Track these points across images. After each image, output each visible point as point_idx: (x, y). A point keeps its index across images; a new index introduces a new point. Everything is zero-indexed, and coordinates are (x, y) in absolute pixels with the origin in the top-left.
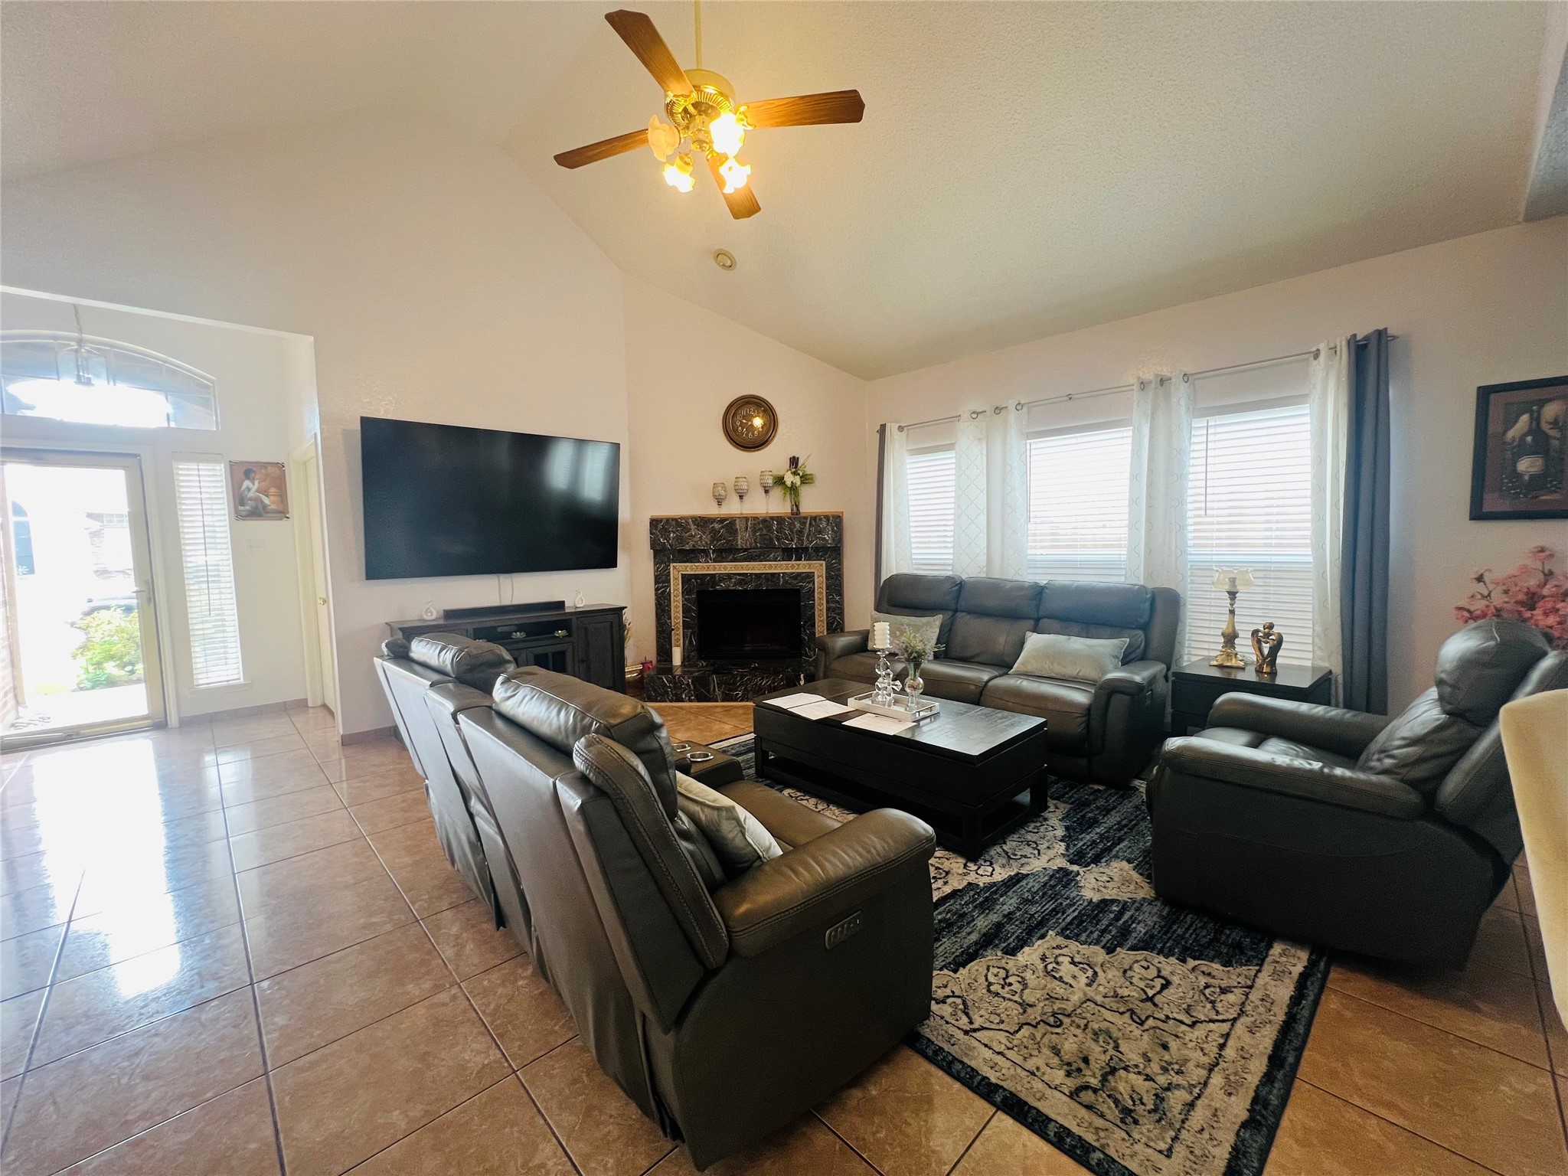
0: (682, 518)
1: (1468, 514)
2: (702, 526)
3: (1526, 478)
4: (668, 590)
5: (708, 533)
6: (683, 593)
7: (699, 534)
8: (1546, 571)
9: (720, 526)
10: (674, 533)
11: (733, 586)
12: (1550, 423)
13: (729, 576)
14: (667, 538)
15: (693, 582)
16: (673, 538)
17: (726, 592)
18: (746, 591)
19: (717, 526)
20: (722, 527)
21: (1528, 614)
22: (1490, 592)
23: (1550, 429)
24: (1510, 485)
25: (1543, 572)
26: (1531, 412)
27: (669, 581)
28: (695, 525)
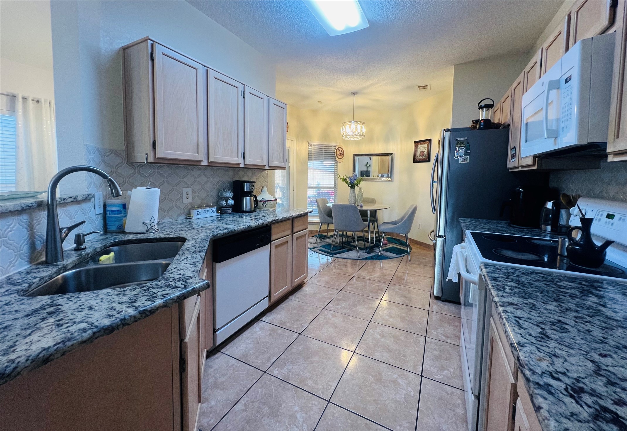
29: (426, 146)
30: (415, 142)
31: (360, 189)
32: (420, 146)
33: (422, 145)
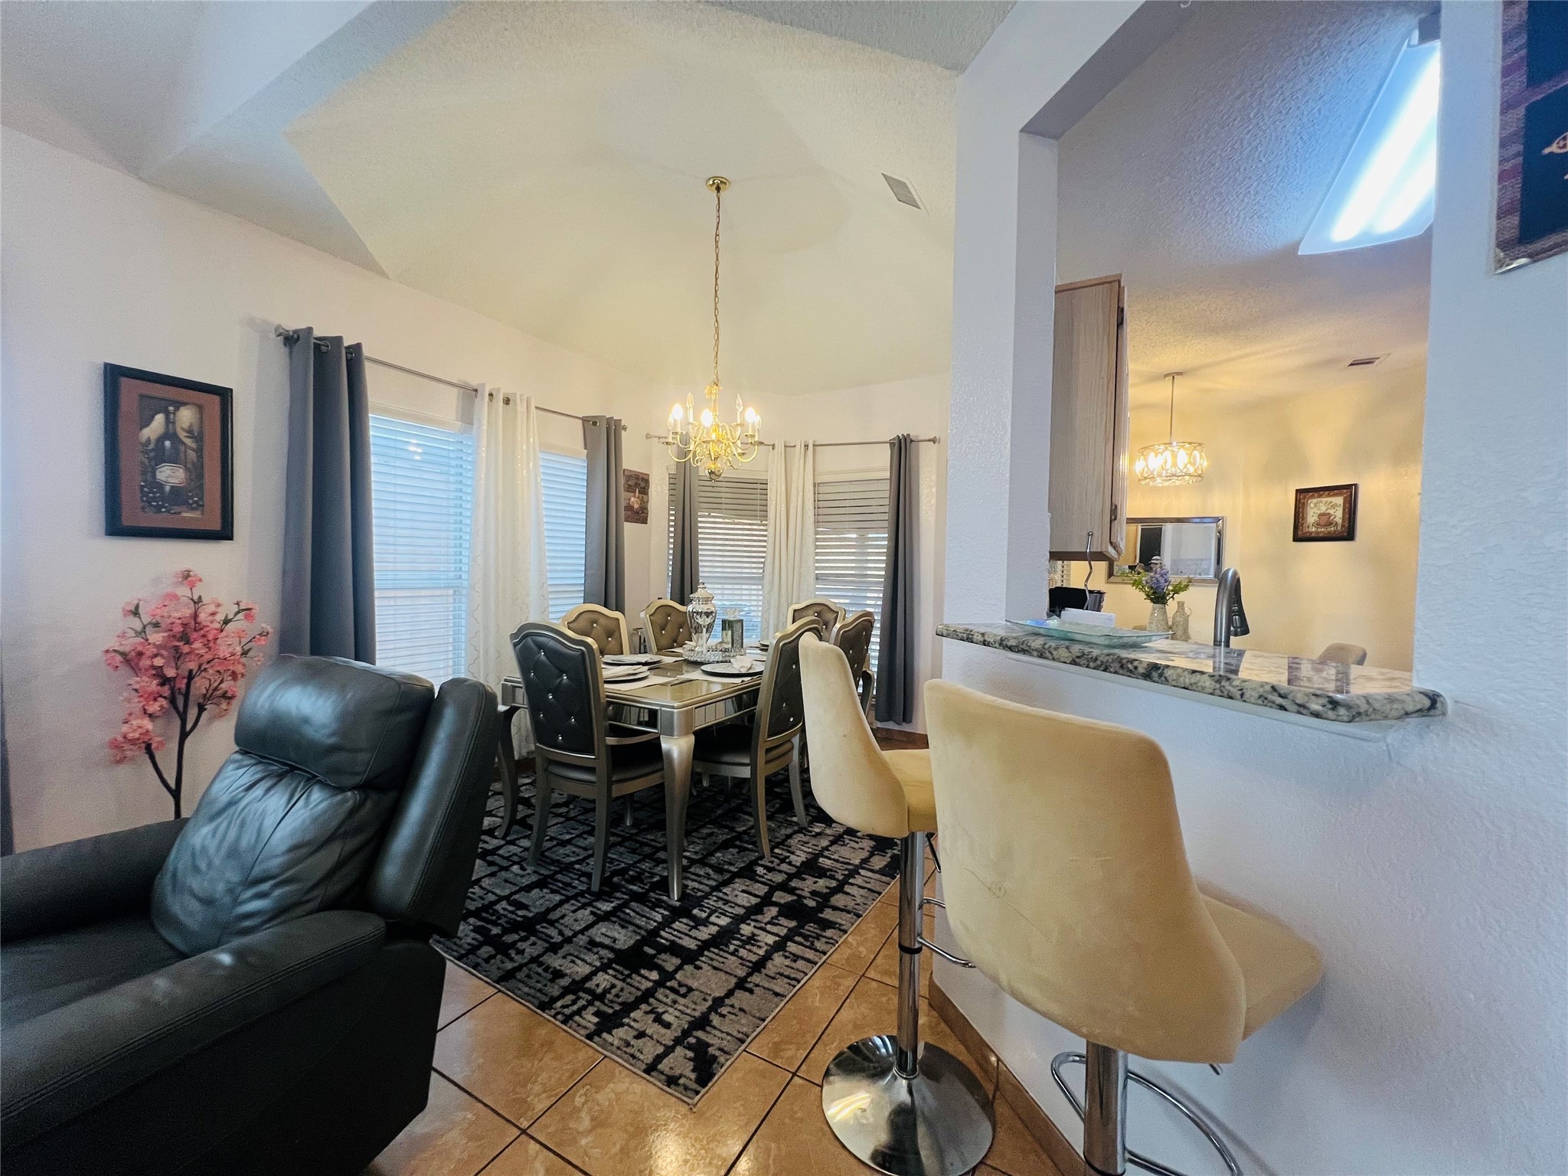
1: (104, 531)
3: (167, 488)
8: (196, 598)
12: (187, 431)
21: (186, 649)
22: (144, 627)
23: (186, 437)
24: (151, 495)
25: (192, 599)
26: (167, 413)
29: (1339, 500)
30: (1297, 491)
31: (1181, 605)
32: (1315, 501)
33: (1324, 500)
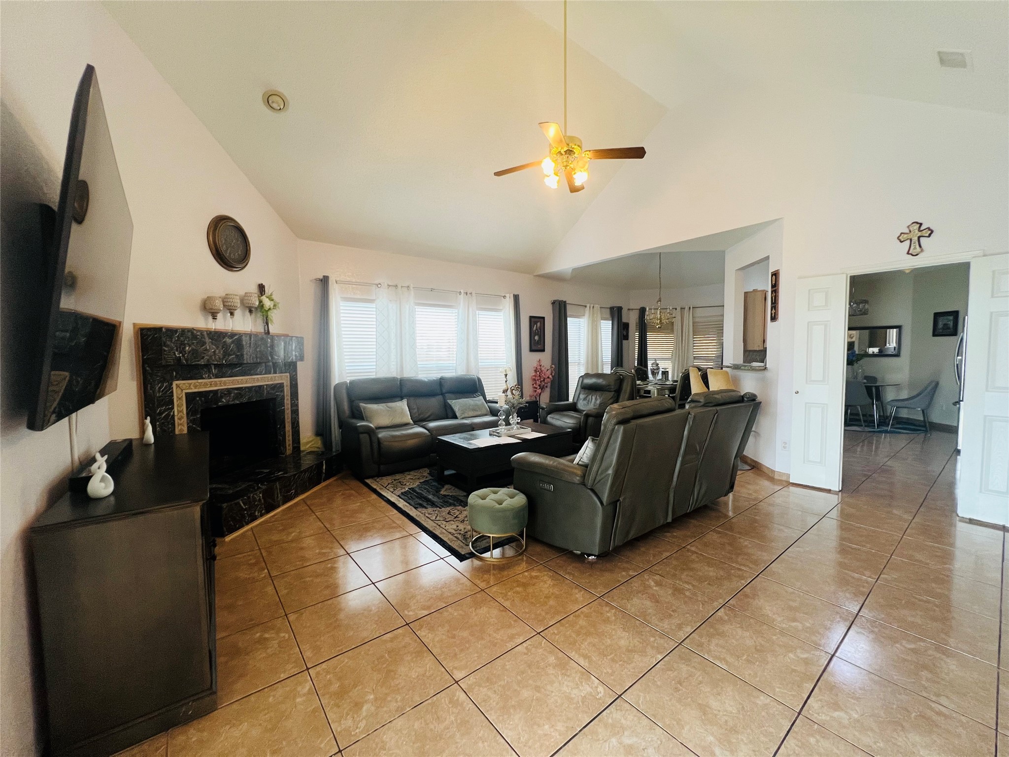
0: (198, 331)
2: (216, 340)
4: (172, 414)
5: (220, 347)
6: (187, 414)
7: (213, 348)
9: (231, 340)
10: (190, 346)
11: (233, 401)
13: (229, 391)
14: (182, 351)
15: (198, 401)
16: (189, 352)
17: (227, 407)
18: (241, 404)
19: (229, 341)
20: (233, 342)
27: (173, 403)
28: (210, 338)
